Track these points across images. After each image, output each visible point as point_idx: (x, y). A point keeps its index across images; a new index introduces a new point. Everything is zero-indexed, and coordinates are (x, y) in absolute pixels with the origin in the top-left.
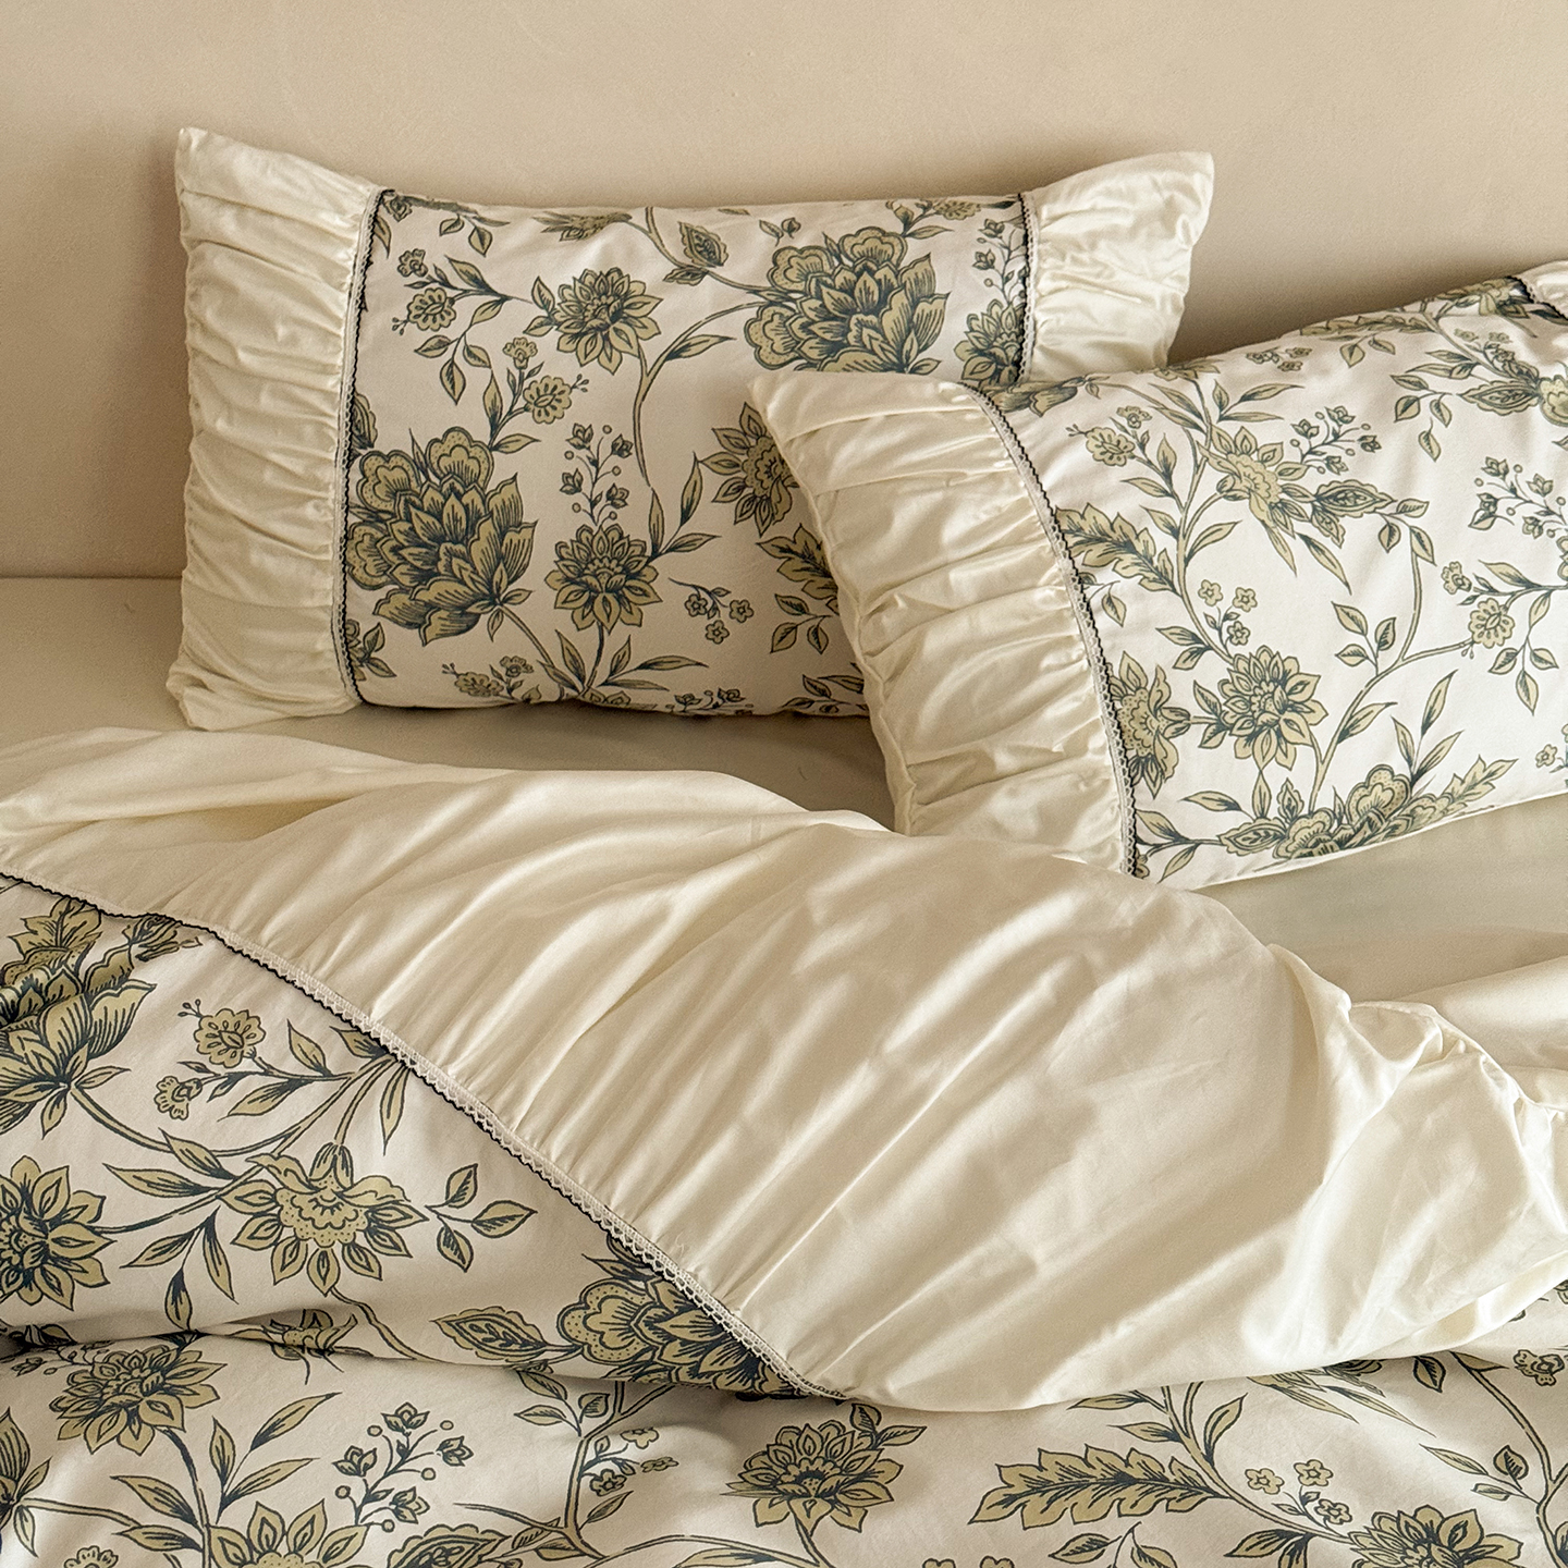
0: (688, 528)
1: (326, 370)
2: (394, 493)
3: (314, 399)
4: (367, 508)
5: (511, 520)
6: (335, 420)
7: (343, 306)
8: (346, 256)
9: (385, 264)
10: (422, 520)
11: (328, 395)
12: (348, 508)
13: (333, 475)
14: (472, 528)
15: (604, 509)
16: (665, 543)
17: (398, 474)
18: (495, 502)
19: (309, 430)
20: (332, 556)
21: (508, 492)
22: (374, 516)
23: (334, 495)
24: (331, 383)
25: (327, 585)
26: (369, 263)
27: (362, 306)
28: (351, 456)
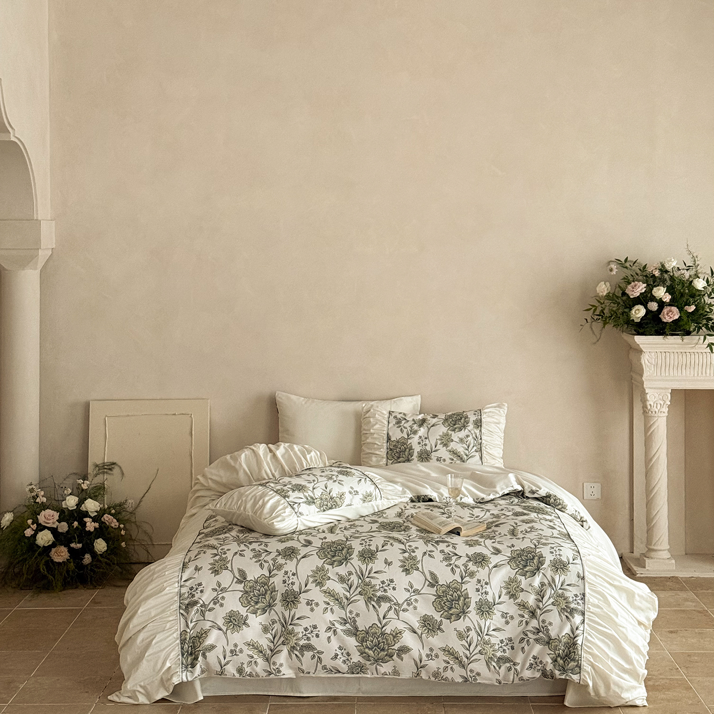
0: (436, 448)
1: (384, 431)
2: (394, 446)
3: (382, 434)
4: (390, 448)
5: (411, 449)
6: (385, 437)
7: (386, 423)
8: (386, 416)
9: (391, 417)
10: (398, 450)
11: (384, 434)
12: (387, 449)
13: (385, 444)
14: (405, 450)
15: (424, 446)
16: (433, 451)
17: (395, 443)
18: (408, 446)
19: (381, 439)
20: (385, 456)
21: (410, 445)
22: (391, 450)
23: (385, 447)
24: (385, 432)
25: (385, 460)
26: (389, 417)
27: (389, 422)
28: (387, 442)
